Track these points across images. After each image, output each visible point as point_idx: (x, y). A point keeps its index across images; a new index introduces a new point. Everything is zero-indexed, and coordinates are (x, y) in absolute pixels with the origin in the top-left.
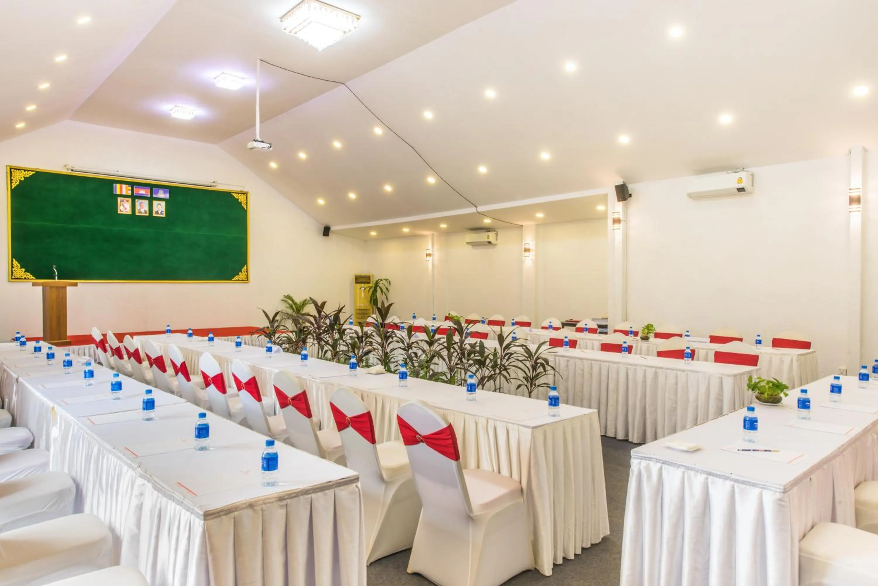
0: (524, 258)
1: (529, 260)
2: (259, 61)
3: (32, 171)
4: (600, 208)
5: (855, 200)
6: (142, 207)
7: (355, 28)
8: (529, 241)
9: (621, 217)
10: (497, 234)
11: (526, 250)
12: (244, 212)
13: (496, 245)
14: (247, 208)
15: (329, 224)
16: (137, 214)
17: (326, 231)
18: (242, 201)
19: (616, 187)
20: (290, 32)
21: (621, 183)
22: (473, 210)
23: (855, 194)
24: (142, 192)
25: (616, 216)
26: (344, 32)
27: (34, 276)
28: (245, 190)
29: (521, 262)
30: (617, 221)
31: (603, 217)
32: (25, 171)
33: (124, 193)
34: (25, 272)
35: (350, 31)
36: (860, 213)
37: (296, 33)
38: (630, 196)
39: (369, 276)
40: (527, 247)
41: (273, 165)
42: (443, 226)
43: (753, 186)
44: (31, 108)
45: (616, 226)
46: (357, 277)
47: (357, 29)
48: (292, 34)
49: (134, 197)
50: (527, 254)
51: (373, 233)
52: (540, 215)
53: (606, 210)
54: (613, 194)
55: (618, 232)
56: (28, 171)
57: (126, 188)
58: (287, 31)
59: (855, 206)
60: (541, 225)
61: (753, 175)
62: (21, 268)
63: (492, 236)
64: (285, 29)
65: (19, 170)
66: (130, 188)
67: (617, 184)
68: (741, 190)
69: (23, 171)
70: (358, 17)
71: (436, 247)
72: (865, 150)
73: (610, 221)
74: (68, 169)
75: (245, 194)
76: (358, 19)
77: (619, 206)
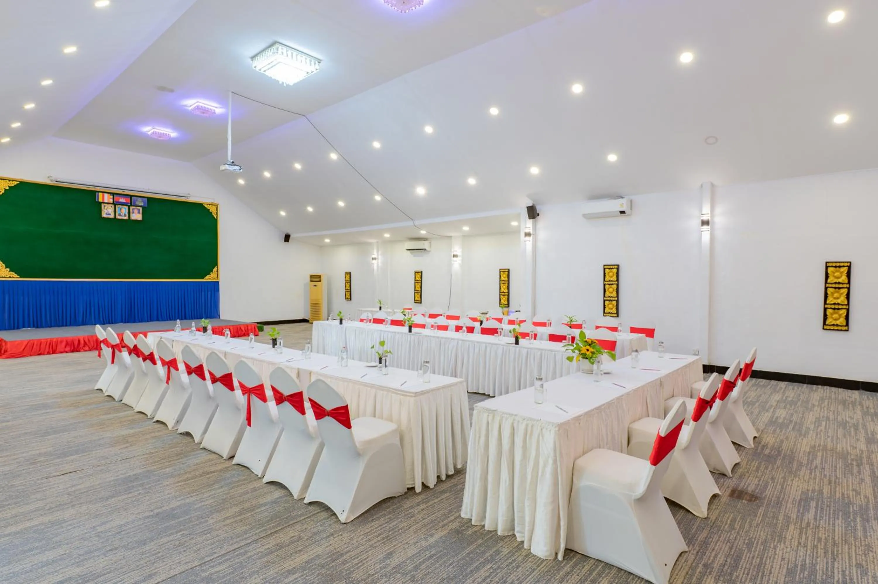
0: (453, 262)
1: (457, 263)
2: (230, 94)
3: (17, 181)
4: (514, 224)
5: (705, 223)
6: (123, 213)
7: (317, 69)
8: (457, 250)
9: (531, 232)
10: (430, 243)
11: (455, 256)
12: (215, 221)
13: (430, 251)
14: (217, 217)
15: (289, 232)
16: (118, 217)
17: (287, 238)
18: (213, 211)
19: (527, 207)
20: (260, 70)
21: (531, 205)
22: (410, 223)
23: (705, 218)
24: (122, 200)
25: (527, 231)
26: (307, 73)
27: (18, 275)
28: (216, 202)
29: (450, 265)
30: (528, 234)
31: (516, 231)
32: (9, 180)
33: (106, 201)
34: (10, 271)
35: (312, 72)
36: (709, 232)
37: (265, 71)
38: (538, 215)
39: (320, 276)
40: (455, 253)
41: (241, 182)
42: (387, 235)
43: (631, 209)
44: (16, 125)
45: (527, 238)
46: (312, 276)
47: (318, 71)
48: (262, 71)
49: (115, 204)
50: (455, 259)
51: (327, 241)
52: (466, 228)
53: (519, 226)
54: (525, 213)
55: (529, 242)
56: (13, 181)
57: (108, 197)
58: (257, 69)
59: (705, 227)
60: (466, 237)
61: (631, 201)
62: (6, 268)
63: (425, 245)
64: (255, 67)
65: (3, 179)
66: (112, 197)
67: (528, 205)
68: (623, 212)
69: (8, 181)
70: (319, 61)
71: (380, 252)
72: (713, 185)
73: (523, 235)
74: (51, 181)
75: (216, 206)
76: (319, 62)
77: (530, 223)
